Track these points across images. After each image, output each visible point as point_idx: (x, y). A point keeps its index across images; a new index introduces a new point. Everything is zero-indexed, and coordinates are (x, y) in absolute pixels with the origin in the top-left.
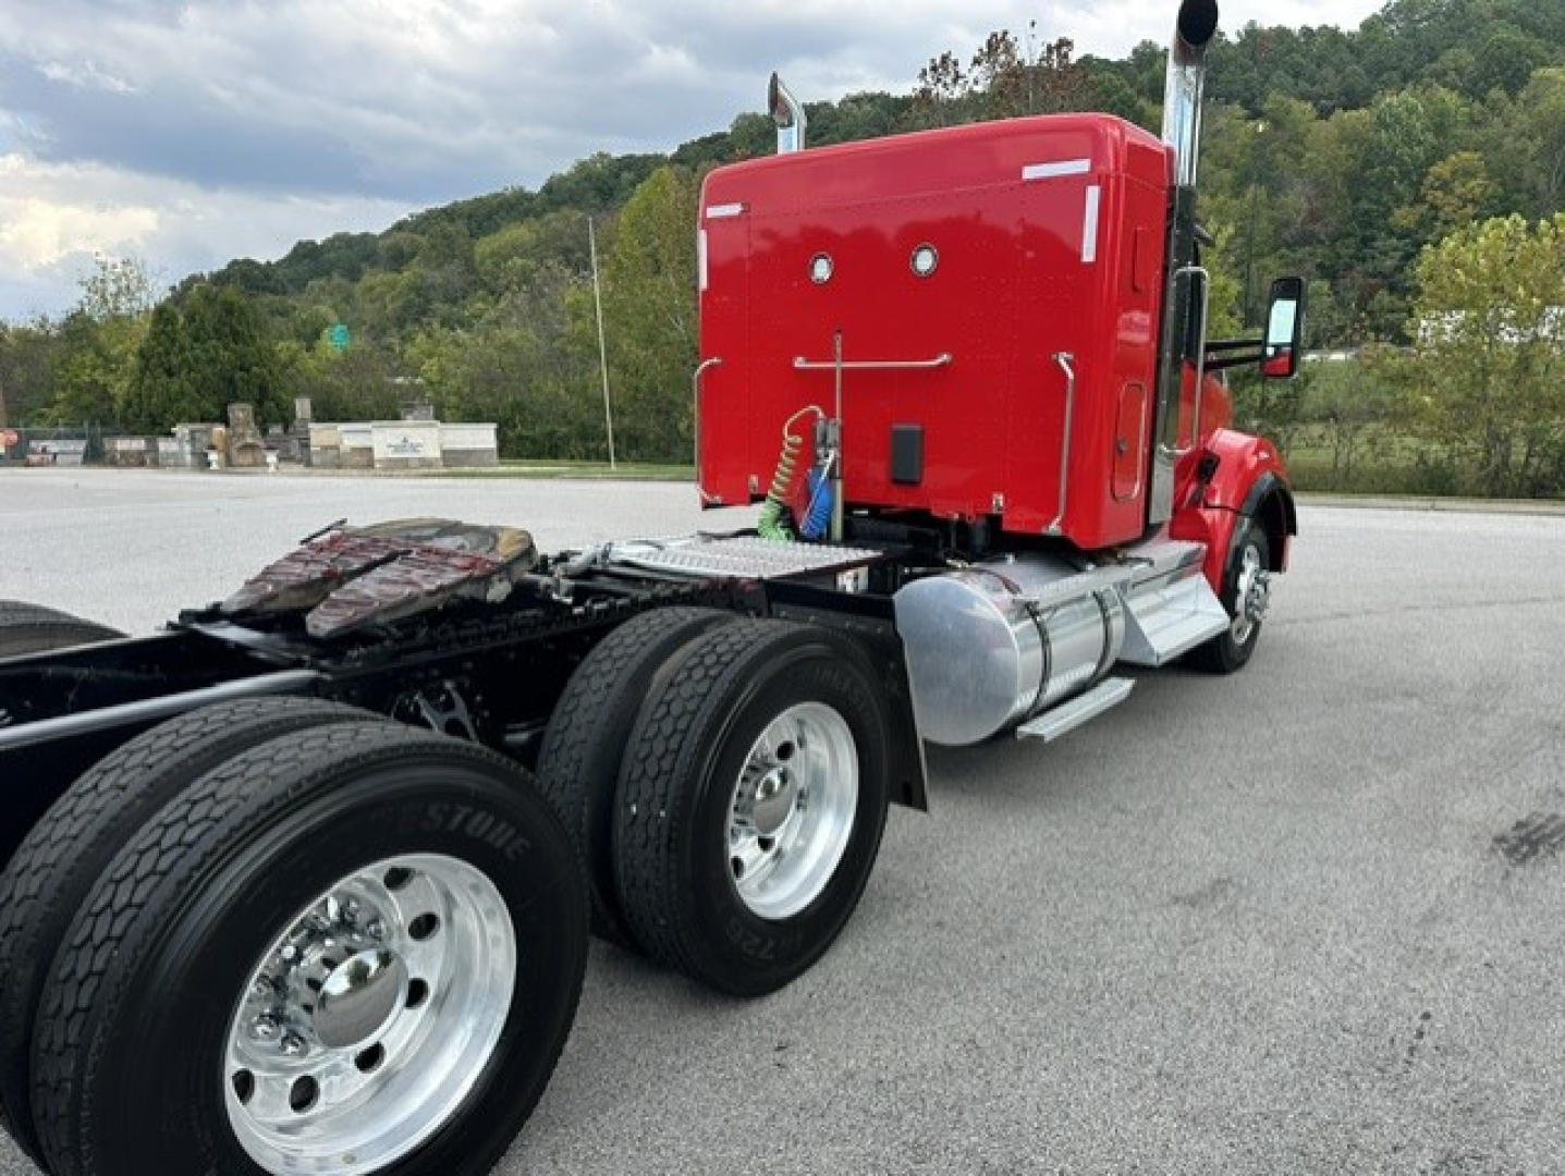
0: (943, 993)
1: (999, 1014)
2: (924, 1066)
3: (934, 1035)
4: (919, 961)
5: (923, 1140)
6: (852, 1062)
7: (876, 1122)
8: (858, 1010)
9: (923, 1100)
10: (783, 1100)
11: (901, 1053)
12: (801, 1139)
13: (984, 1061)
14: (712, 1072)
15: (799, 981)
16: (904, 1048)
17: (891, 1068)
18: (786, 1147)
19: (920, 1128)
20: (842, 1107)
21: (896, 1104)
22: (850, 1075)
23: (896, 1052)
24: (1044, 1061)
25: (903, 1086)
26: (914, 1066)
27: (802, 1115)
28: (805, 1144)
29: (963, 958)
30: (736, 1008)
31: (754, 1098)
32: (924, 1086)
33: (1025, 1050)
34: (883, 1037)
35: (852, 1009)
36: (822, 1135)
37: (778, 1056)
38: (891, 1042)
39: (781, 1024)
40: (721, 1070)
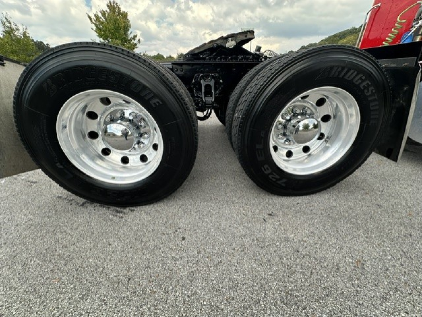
0: (361, 232)
1: (390, 260)
2: (325, 258)
3: (342, 248)
4: (357, 215)
5: (296, 293)
6: (293, 235)
7: (281, 266)
8: (312, 218)
9: (312, 273)
10: (254, 232)
11: (318, 246)
12: (246, 251)
13: (363, 278)
14: (242, 209)
15: (297, 198)
16: (321, 245)
17: (308, 249)
18: (238, 250)
19: (299, 286)
20: (272, 251)
21: (297, 265)
22: (287, 240)
23: (316, 244)
24: (409, 307)
25: (307, 259)
26: (319, 255)
27: (255, 242)
28: (245, 254)
29: (384, 224)
30: (268, 195)
31: (246, 224)
32: (318, 268)
33: (396, 290)
34: (314, 234)
35: (310, 217)
36: (255, 255)
37: (267, 216)
38: (317, 238)
39: (278, 207)
40: (245, 210)
